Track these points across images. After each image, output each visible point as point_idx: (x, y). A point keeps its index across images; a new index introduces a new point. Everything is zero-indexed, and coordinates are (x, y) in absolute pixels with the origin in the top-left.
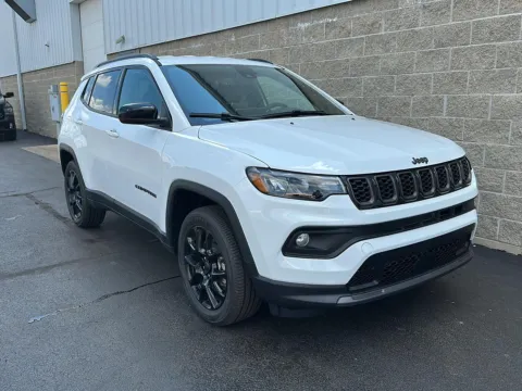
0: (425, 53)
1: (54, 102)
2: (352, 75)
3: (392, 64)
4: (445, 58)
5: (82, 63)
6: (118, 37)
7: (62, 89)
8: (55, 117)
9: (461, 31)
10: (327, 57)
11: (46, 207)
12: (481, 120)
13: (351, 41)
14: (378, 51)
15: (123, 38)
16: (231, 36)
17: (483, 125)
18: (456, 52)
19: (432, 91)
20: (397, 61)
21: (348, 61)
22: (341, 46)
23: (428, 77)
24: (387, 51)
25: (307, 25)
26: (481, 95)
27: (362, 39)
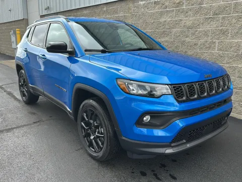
0: (206, 18)
1: (13, 39)
2: (167, 29)
3: (189, 23)
4: (217, 21)
5: (27, 20)
6: (46, 7)
7: (18, 32)
8: (14, 46)
9: (227, 7)
10: (155, 19)
11: (10, 94)
12: (236, 54)
13: (167, 11)
14: (182, 17)
15: (48, 7)
16: (104, 7)
17: (237, 56)
18: (223, 18)
19: (210, 38)
20: (191, 22)
21: (165, 21)
22: (162, 14)
23: (208, 31)
24: (187, 17)
25: (144, 2)
26: (236, 41)
27: (173, 10)
